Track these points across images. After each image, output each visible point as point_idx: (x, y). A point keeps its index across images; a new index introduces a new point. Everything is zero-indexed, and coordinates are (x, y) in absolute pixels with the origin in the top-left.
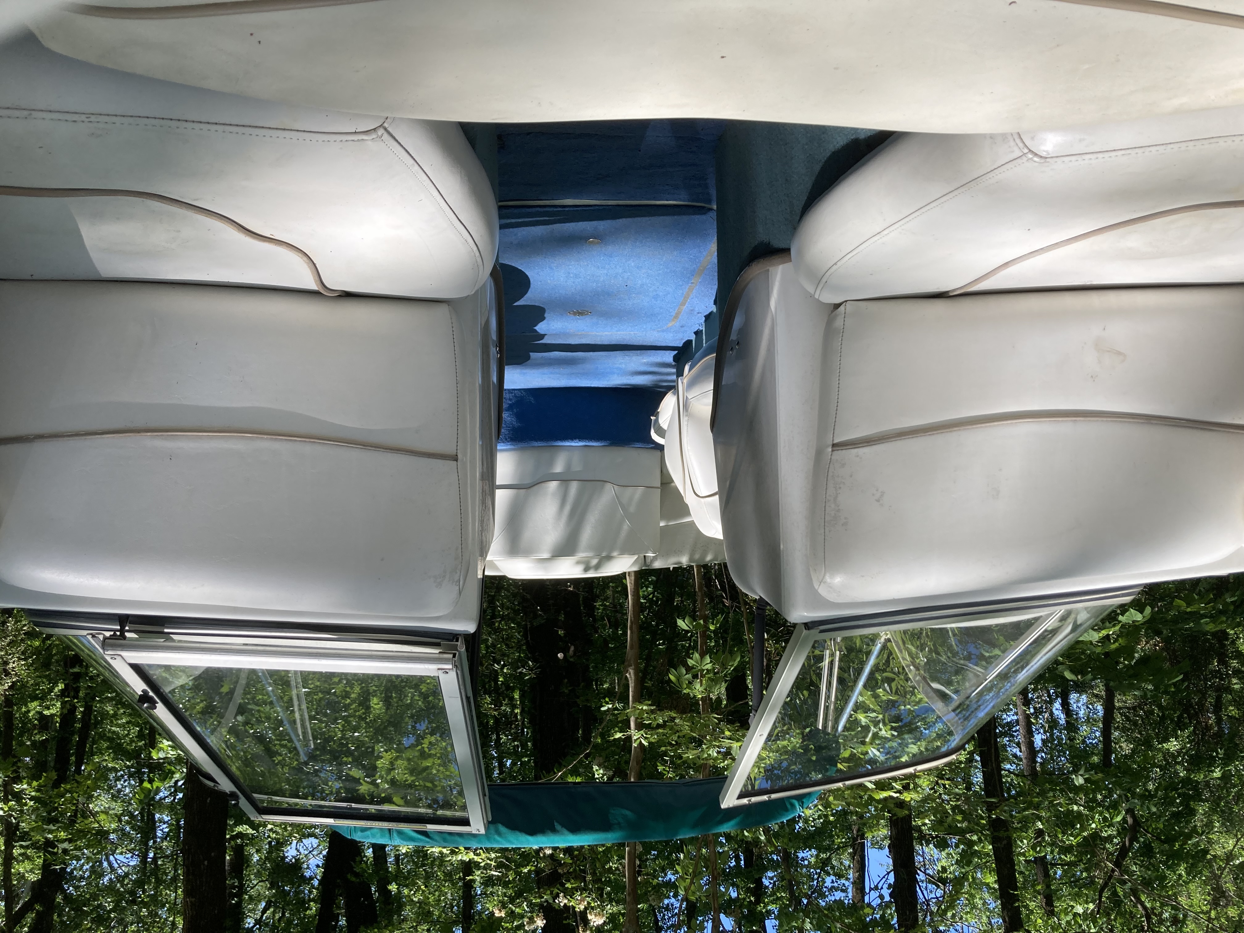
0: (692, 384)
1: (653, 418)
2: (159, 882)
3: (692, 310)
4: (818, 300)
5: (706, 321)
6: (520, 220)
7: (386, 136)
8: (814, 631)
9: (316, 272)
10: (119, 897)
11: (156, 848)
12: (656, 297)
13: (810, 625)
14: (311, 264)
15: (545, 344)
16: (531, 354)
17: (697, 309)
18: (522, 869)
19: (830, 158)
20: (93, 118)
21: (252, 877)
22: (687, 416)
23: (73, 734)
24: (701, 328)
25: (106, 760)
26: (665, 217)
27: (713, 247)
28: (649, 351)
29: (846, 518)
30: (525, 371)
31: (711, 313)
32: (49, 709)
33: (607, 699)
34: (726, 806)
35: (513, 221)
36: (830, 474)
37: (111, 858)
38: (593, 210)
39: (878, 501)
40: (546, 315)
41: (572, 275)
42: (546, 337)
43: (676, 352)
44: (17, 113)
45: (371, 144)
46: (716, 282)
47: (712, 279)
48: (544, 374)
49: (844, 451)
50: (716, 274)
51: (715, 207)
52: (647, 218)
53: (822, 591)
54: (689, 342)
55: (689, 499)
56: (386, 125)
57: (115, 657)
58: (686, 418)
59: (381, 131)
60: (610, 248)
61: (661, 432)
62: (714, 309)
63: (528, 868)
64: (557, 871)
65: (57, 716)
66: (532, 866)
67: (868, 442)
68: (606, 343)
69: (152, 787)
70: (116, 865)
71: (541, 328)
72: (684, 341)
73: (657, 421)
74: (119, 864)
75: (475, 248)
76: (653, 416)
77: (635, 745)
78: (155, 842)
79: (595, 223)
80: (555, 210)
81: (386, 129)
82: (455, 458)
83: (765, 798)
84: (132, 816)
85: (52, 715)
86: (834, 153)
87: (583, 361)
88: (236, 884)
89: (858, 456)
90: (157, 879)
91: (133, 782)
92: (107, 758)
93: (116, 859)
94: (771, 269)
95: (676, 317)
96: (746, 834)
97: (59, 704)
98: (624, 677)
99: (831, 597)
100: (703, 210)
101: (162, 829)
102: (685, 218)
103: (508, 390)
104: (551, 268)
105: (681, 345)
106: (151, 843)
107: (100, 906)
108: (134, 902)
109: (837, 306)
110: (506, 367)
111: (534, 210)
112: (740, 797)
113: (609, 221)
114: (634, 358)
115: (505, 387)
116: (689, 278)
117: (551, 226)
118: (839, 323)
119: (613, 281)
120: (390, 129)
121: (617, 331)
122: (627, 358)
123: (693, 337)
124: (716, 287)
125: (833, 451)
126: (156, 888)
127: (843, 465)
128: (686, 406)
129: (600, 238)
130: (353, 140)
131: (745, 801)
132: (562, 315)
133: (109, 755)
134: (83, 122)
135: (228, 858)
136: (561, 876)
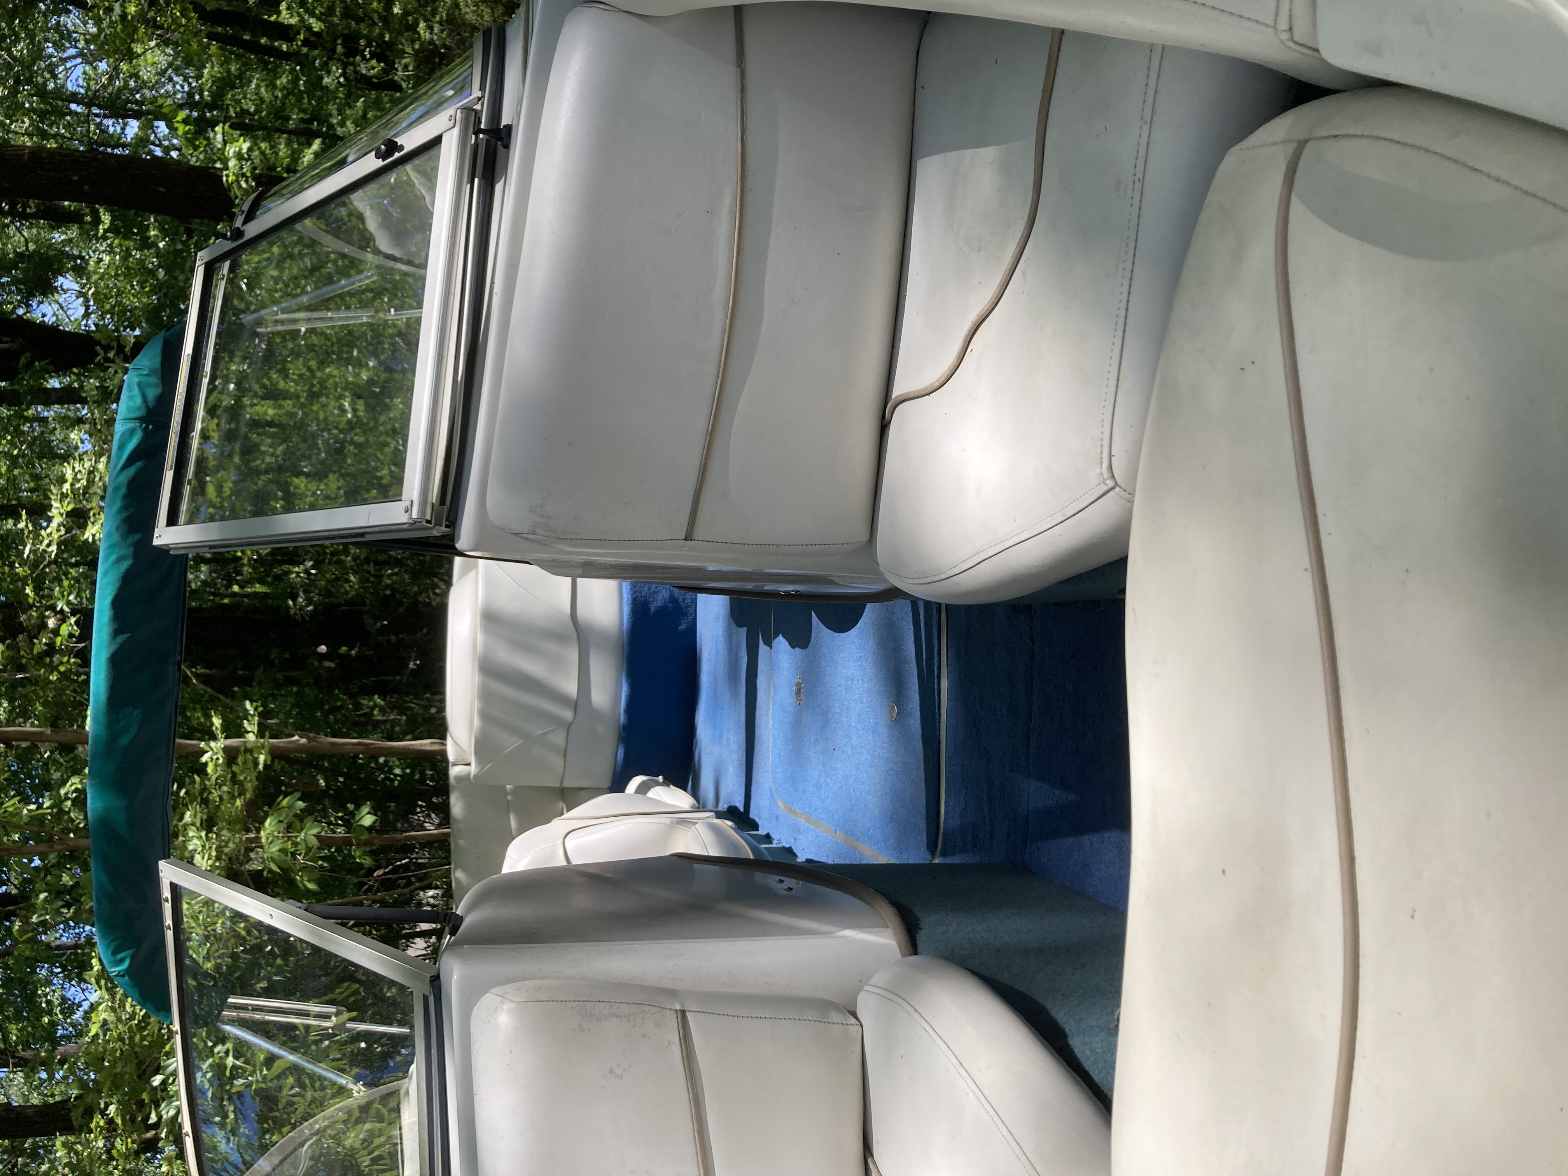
0: (714, 829)
1: (661, 778)
2: (43, 115)
3: (799, 831)
4: (861, 989)
5: (784, 848)
6: (922, 625)
7: (1104, 488)
8: (426, 989)
9: (919, 394)
10: (27, 64)
11: (88, 115)
12: (818, 786)
13: (436, 983)
14: (930, 390)
15: (757, 647)
16: (745, 629)
17: (801, 837)
18: (31, 586)
19: (1037, 1003)
20: (1138, 185)
21: (34, 231)
22: (672, 822)
23: (253, 33)
24: (774, 842)
25: (212, 68)
26: (924, 801)
27: (882, 858)
28: (744, 775)
29: (589, 1029)
30: (721, 620)
31: (795, 855)
32: (288, 9)
33: (261, 709)
34: (160, 868)
35: (922, 617)
36: (646, 1008)
37: (79, 60)
38: (934, 712)
39: (611, 1071)
40: (797, 649)
41: (849, 683)
42: (768, 648)
43: (742, 810)
44: (1148, 111)
45: (1096, 473)
46: (838, 861)
47: (840, 857)
48: (716, 643)
49: (676, 1025)
50: (847, 862)
51: (936, 861)
52: (923, 777)
53: (489, 999)
54: (755, 826)
55: (558, 826)
56: (1117, 489)
57: (453, 121)
58: (668, 822)
59: (1110, 483)
60: (884, 731)
61: (643, 789)
62: (801, 859)
63: (32, 594)
64: (22, 633)
65: (278, 17)
66: (34, 599)
67: (688, 1057)
68: (757, 722)
69: (178, 122)
70: (69, 65)
71: (781, 642)
72: (757, 820)
73: (658, 784)
74: (70, 68)
75: (943, 576)
76: (664, 778)
77: (203, 745)
78: (97, 115)
79: (917, 714)
80: (935, 667)
81: (1113, 488)
82: (688, 538)
83: (168, 921)
84: (133, 91)
85: (279, 13)
86: (1044, 1008)
87: (734, 692)
88: (28, 210)
89: (669, 1044)
90: (47, 112)
91: (179, 96)
92: (216, 69)
93: (76, 66)
94: (890, 931)
95: (790, 810)
96: (42, 896)
97: (293, 21)
98: (293, 733)
99: (480, 1011)
100: (932, 847)
101: (112, 126)
102: (922, 824)
103: (696, 598)
104: (859, 659)
105: (752, 816)
106: (96, 110)
107: (18, 40)
108: (17, 82)
109: (854, 1014)
110: (727, 597)
111: (936, 642)
112: (174, 887)
113: (920, 731)
114: (735, 756)
115: (699, 595)
116: (843, 827)
117: (914, 661)
118: (835, 1017)
119: (840, 732)
120: (1112, 493)
121: (773, 736)
122: (736, 747)
123: (762, 832)
124: (830, 862)
125: (676, 1011)
126: (32, 110)
127: (658, 1025)
128: (683, 821)
129: (900, 718)
130: (1102, 453)
131: (166, 893)
132: (797, 669)
133: (219, 72)
134: (1135, 175)
135: (66, 203)
136: (14, 637)
